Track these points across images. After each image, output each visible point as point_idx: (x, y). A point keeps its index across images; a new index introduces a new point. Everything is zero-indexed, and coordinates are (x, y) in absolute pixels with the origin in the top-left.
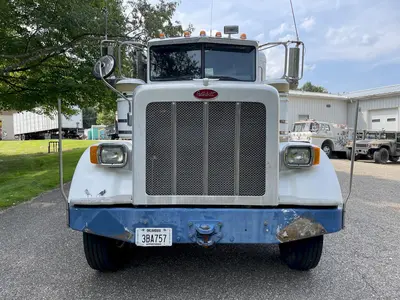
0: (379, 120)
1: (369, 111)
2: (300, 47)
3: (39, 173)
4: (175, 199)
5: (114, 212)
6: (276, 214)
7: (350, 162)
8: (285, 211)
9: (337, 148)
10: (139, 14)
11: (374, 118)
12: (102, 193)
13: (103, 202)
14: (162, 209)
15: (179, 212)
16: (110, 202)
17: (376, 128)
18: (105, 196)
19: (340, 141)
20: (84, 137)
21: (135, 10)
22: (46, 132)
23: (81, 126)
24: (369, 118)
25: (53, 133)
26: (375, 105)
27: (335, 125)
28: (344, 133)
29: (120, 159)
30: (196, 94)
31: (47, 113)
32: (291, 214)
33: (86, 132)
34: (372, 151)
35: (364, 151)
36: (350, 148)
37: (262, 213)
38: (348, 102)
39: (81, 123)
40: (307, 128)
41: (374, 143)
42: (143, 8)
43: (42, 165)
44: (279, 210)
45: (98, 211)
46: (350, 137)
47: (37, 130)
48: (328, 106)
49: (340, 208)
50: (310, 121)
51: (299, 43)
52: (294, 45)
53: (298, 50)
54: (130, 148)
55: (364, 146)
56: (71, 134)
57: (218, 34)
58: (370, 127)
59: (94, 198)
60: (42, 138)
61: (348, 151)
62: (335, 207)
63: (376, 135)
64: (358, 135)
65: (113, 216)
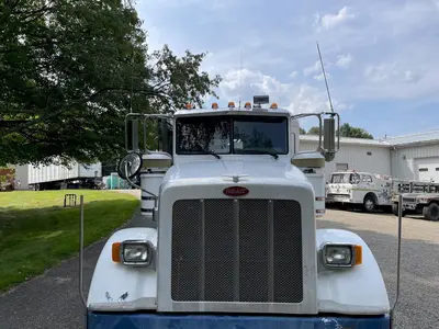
0: (426, 170)
1: (415, 159)
2: (335, 118)
3: (54, 234)
4: (203, 306)
5: (136, 320)
6: (316, 325)
7: (397, 218)
8: (326, 320)
9: (382, 201)
10: (164, 67)
11: (421, 167)
12: (124, 297)
13: (125, 308)
14: (189, 317)
15: (207, 320)
16: (132, 307)
17: (424, 178)
18: (127, 299)
19: (385, 194)
20: (103, 185)
21: (160, 63)
22: (62, 181)
23: (99, 175)
24: (415, 166)
25: (70, 184)
26: (421, 153)
27: (378, 176)
28: (388, 185)
29: (144, 257)
30: (225, 192)
31: (65, 164)
32: (333, 324)
33: (105, 179)
34: (420, 206)
35: (412, 206)
36: (397, 203)
37: (300, 323)
38: (392, 150)
39: (100, 171)
40: (346, 178)
41: (423, 197)
42: (169, 59)
43: (56, 223)
44: (319, 319)
45: (119, 318)
46: (396, 189)
47: (53, 179)
48: (369, 154)
49: (387, 315)
50: (349, 172)
51: (333, 115)
52: (328, 117)
53: (333, 121)
54: (155, 245)
55: (413, 200)
56: (88, 183)
57: (247, 105)
58: (417, 177)
59: (115, 302)
60: (59, 188)
61: (394, 206)
62: (382, 316)
63: (425, 188)
64: (404, 187)
65: (135, 324)
